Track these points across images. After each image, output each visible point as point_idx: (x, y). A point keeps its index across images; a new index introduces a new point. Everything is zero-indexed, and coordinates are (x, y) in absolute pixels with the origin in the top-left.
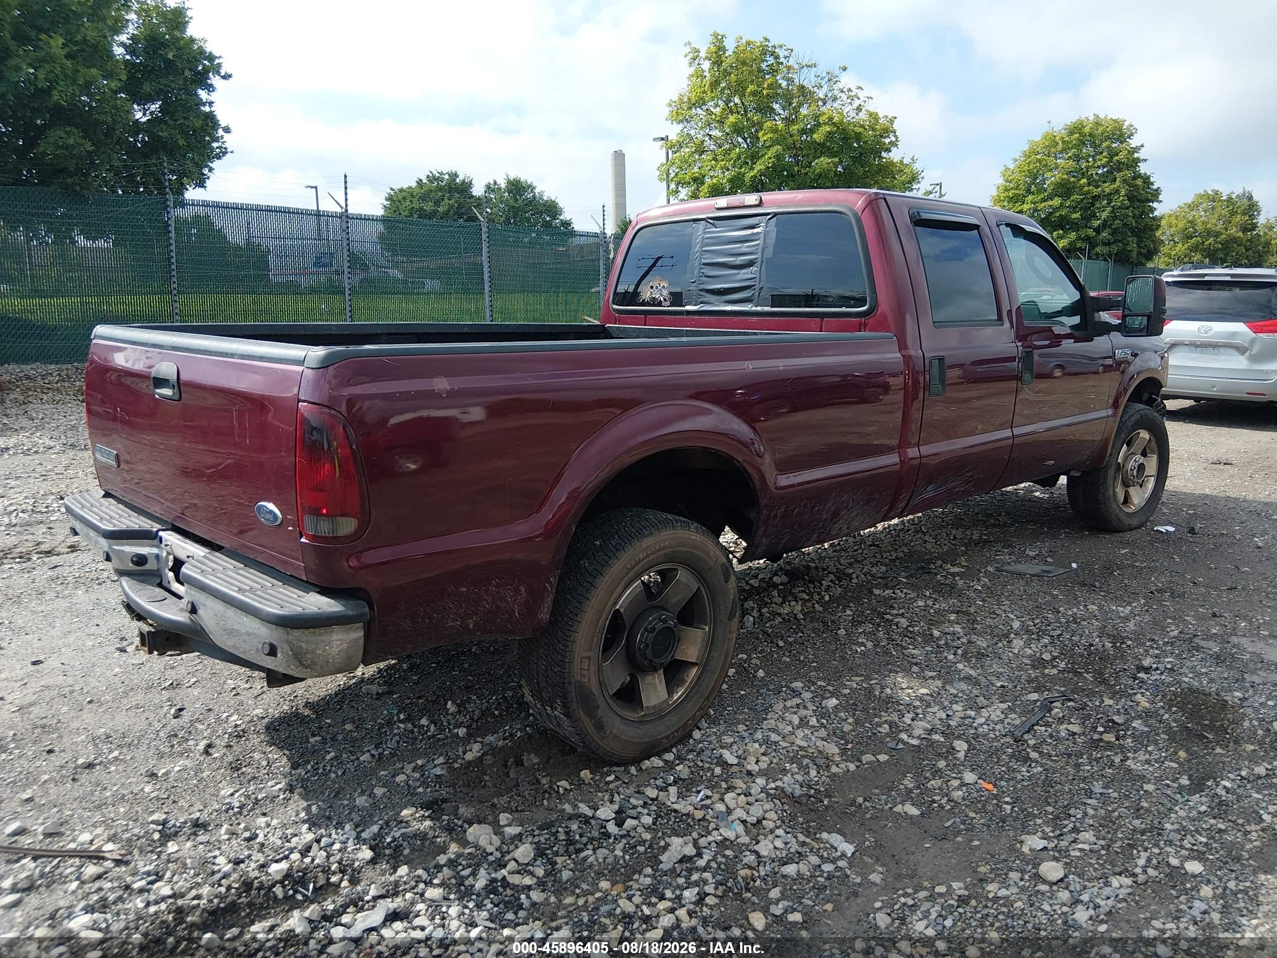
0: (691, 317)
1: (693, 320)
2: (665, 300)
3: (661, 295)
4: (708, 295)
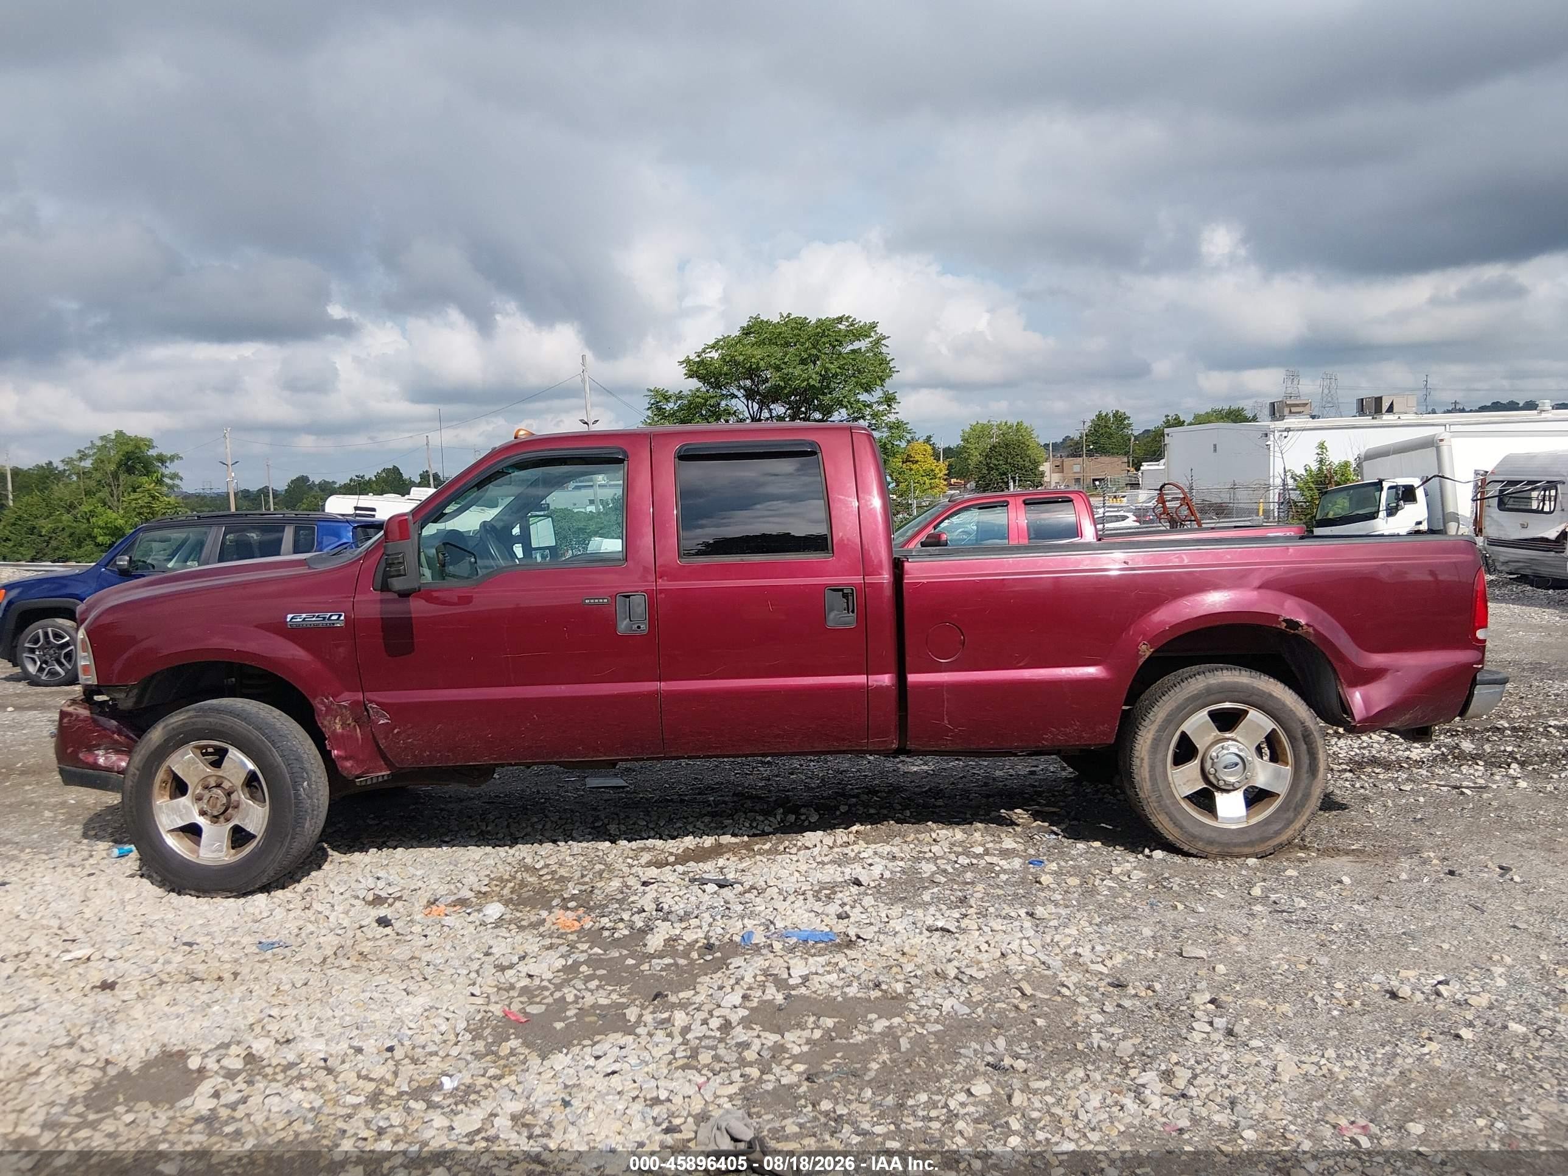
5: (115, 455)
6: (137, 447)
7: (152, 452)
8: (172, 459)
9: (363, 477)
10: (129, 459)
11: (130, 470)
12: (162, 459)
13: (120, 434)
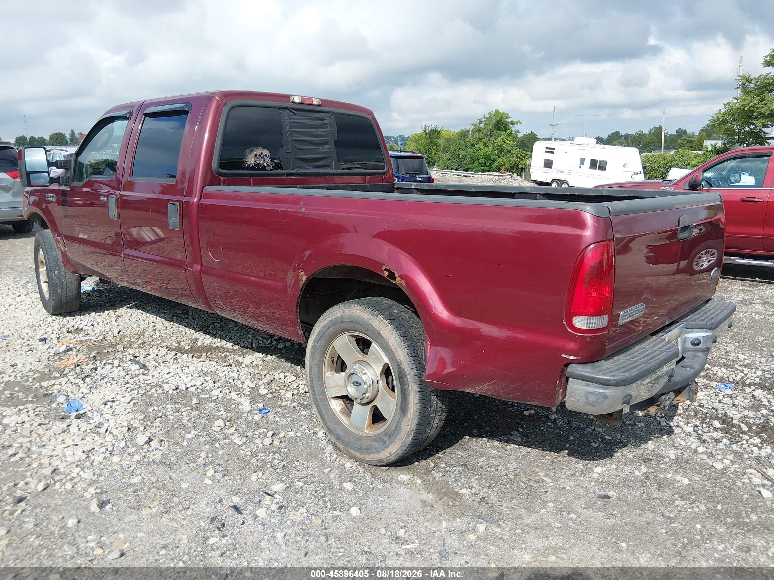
0: (289, 177)
1: (291, 179)
2: (268, 165)
3: (264, 161)
4: (301, 162)
5: (493, 121)
6: (502, 118)
7: (509, 120)
8: (517, 123)
9: (642, 132)
10: (498, 123)
11: (499, 129)
12: (512, 123)
13: (497, 111)
